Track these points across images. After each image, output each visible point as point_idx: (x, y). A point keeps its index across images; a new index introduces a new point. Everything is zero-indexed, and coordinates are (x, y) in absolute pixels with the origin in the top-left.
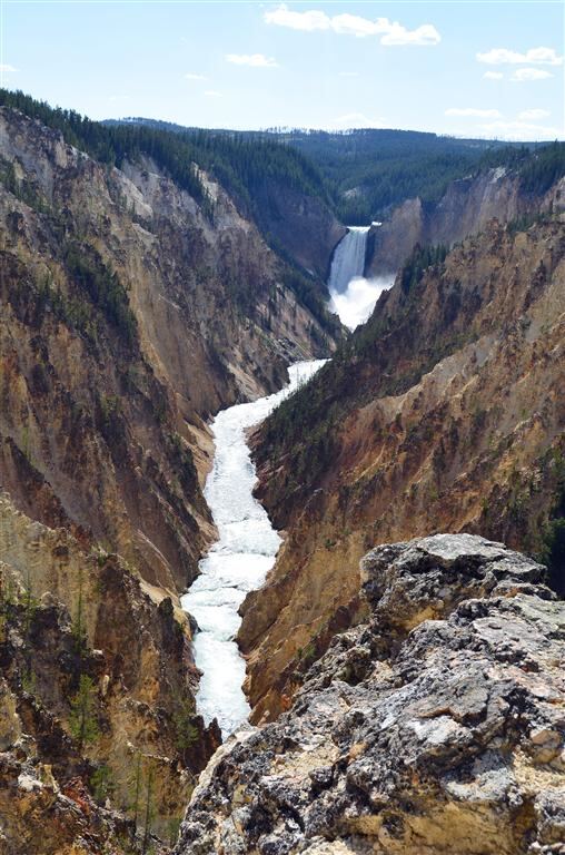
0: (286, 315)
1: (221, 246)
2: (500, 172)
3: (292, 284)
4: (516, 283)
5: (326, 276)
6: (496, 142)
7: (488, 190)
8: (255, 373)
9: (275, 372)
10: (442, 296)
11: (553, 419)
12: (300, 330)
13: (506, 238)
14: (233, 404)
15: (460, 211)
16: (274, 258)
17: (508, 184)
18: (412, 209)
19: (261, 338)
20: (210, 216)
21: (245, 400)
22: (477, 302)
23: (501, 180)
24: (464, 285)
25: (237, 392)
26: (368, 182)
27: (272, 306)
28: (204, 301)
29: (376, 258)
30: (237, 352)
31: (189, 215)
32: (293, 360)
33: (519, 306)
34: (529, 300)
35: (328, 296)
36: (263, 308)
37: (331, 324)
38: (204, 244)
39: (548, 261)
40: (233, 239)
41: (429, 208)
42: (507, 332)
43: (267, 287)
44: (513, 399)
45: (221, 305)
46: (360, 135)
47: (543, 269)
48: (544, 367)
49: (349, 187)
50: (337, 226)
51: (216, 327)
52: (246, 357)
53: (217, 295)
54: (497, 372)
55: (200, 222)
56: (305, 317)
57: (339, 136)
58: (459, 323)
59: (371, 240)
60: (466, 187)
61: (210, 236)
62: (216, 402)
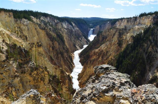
0: (83, 39)
1: (75, 31)
2: (109, 22)
3: (84, 36)
4: (111, 35)
5: (88, 35)
6: (108, 19)
7: (107, 24)
8: (79, 47)
9: (82, 47)
10: (102, 37)
11: (116, 52)
12: (85, 41)
13: (110, 30)
14: (77, 50)
15: (104, 27)
16: (81, 33)
17: (110, 24)
18: (98, 26)
19: (80, 42)
20: (73, 28)
21: (78, 50)
22: (106, 38)
23: (109, 23)
24: (105, 36)
25: (77, 49)
26: (93, 23)
27: (81, 39)
28: (73, 38)
29: (94, 32)
30: (77, 44)
31: (71, 28)
32: (84, 45)
33: (111, 38)
34: (113, 37)
35: (88, 37)
36: (80, 39)
37: (89, 41)
38: (73, 31)
39: (115, 33)
40: (76, 30)
41: (100, 26)
42: (110, 41)
43: (81, 36)
44: (111, 49)
45: (75, 38)
46: (92, 18)
47: (114, 34)
48: (115, 45)
49: (90, 24)
50: (89, 29)
51: (74, 41)
52: (78, 45)
53: (75, 37)
54: (109, 46)
55: (72, 28)
56: (85, 40)
57: (89, 18)
58: (104, 40)
59: (93, 30)
60: (105, 24)
61: (73, 30)
62: (75, 50)
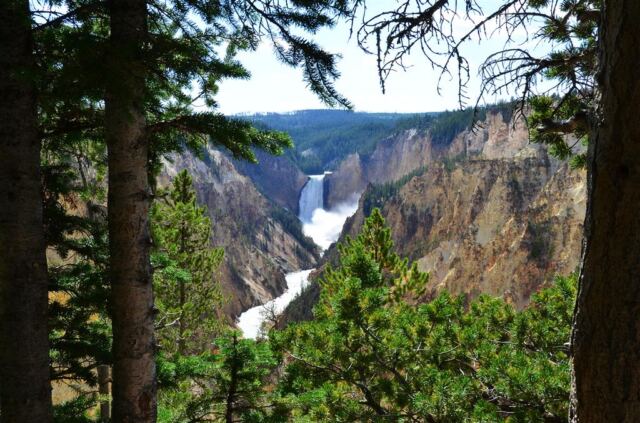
0: (277, 240)
1: (227, 194)
2: (413, 132)
3: (279, 218)
4: (461, 203)
5: (297, 211)
6: (396, 114)
7: (406, 145)
8: (263, 283)
9: (277, 281)
10: (404, 216)
12: (288, 250)
13: (445, 174)
14: (250, 307)
15: (387, 160)
16: (264, 200)
17: (420, 140)
18: (353, 161)
19: (263, 258)
20: (216, 174)
21: (259, 303)
22: (429, 220)
23: (415, 138)
24: (419, 208)
25: (252, 298)
26: (318, 145)
27: (266, 235)
28: (221, 234)
29: (330, 196)
30: (249, 269)
31: (202, 176)
32: (286, 272)
33: (467, 219)
34: (474, 215)
35: (301, 227)
36: (260, 237)
37: (309, 246)
38: (217, 194)
39: (483, 187)
40: (235, 189)
41: (365, 159)
42: (463, 237)
43: (260, 222)
44: (486, 283)
45: (235, 236)
46: (300, 113)
47: (480, 192)
48: (507, 258)
49: (304, 149)
50: (301, 176)
51: (233, 252)
52: (256, 272)
53: (232, 229)
54: (469, 265)
55: (210, 179)
56: (290, 241)
57: (287, 116)
58: (419, 233)
59: (326, 184)
60: (390, 144)
61: (218, 188)
62: (239, 307)
